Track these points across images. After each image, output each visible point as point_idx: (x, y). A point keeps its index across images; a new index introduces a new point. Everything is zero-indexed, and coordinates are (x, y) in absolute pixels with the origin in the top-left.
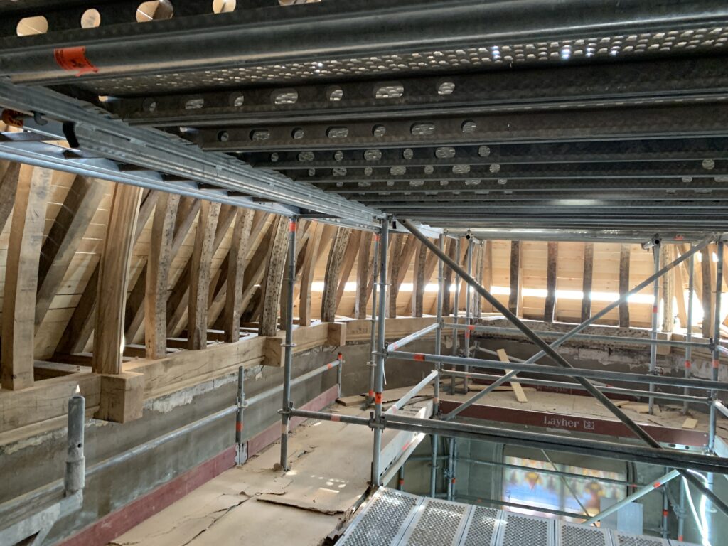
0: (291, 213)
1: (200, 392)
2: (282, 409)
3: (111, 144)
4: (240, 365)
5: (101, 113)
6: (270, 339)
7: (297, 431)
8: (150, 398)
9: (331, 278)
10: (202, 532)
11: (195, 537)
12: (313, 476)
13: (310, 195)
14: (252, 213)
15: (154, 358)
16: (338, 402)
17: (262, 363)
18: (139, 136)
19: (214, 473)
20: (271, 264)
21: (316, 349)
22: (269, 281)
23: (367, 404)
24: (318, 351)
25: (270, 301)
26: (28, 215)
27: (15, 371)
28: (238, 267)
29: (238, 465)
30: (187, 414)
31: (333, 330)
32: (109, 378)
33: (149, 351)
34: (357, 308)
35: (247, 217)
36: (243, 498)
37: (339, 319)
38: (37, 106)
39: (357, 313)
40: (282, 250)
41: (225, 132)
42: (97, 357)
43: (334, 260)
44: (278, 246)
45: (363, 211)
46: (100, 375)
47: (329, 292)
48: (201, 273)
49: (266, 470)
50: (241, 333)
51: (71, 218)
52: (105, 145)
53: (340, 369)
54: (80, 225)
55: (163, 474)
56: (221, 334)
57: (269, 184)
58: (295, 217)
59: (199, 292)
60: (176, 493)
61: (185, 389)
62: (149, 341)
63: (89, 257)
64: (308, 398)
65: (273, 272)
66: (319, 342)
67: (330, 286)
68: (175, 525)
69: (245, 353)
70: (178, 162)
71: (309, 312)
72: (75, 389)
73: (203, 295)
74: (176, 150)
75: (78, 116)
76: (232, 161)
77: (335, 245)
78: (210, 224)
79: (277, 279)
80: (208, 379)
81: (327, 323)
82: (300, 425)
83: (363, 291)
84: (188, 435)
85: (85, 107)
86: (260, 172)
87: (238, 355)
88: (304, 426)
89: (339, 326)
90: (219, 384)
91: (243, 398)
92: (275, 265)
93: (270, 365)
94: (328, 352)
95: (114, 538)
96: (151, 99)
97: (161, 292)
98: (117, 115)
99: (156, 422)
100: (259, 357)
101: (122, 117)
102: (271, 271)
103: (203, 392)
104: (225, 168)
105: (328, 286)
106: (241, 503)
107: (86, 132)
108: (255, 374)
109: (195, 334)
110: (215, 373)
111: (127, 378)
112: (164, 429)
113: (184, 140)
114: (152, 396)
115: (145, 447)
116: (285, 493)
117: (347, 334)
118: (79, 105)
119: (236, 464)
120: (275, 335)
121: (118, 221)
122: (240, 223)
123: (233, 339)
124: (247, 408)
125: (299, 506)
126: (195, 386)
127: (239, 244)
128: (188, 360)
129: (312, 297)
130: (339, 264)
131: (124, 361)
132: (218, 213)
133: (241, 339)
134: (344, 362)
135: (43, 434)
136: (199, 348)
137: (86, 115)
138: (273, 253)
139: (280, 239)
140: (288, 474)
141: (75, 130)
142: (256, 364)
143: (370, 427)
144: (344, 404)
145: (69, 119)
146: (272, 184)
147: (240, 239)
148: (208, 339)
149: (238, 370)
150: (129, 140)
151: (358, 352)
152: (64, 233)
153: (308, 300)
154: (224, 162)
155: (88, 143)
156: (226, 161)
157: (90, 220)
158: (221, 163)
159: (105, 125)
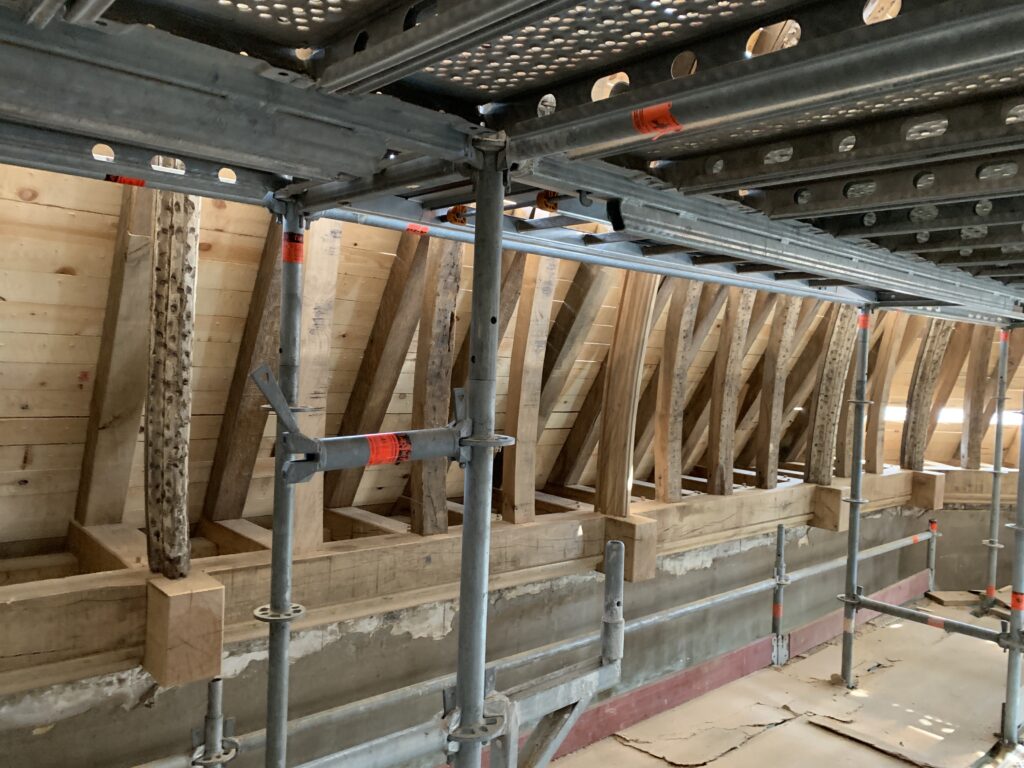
0: (863, 300)
1: (722, 554)
2: (844, 595)
3: (658, 222)
4: (780, 522)
5: (652, 183)
6: (823, 489)
7: (863, 631)
8: (661, 554)
9: (918, 400)
10: (732, 749)
11: (723, 755)
12: (896, 705)
13: (911, 272)
14: (798, 303)
15: (665, 500)
16: (928, 596)
17: (810, 523)
18: (691, 208)
19: (742, 671)
20: (825, 377)
21: (890, 510)
22: (820, 403)
23: (982, 609)
24: (894, 513)
25: (821, 432)
26: (533, 317)
27: (517, 502)
28: (777, 382)
29: (775, 666)
30: (707, 583)
31: (921, 485)
32: (615, 521)
33: (660, 491)
34: (964, 450)
35: (791, 309)
36: (788, 715)
37: (930, 467)
38: (585, 183)
39: (964, 460)
40: (842, 357)
41: (805, 190)
42: (600, 493)
43: (923, 373)
44: (836, 351)
45: (996, 293)
46: (603, 516)
47: (914, 423)
48: (727, 389)
49: (819, 681)
50: (779, 477)
51: (572, 318)
52: (651, 224)
53: (934, 546)
54: (582, 327)
55: (674, 658)
56: (752, 477)
57: (851, 259)
58: (868, 306)
59: (723, 416)
60: (694, 686)
61: (703, 548)
62: (660, 478)
63: (588, 367)
64: (878, 584)
65: (827, 390)
66: (897, 499)
67: (916, 413)
68: (694, 731)
69: (786, 506)
70: (735, 238)
71: (881, 453)
72: (577, 530)
73: (729, 417)
74: (732, 222)
75: (625, 190)
76: (803, 231)
77: (927, 349)
78: (740, 320)
79: (834, 400)
80: (735, 538)
81: (910, 472)
82: (867, 623)
83: (976, 424)
84: (705, 612)
85: (636, 177)
86: (842, 243)
87: (776, 507)
88: (873, 625)
89: (931, 479)
90: (747, 547)
91: (784, 570)
92: (830, 379)
93: (822, 528)
94: (910, 518)
95: (619, 730)
96: (717, 157)
97: (676, 413)
98: (669, 184)
99: (667, 587)
100: (805, 514)
101: (678, 185)
102: (823, 388)
103: (726, 555)
104: (792, 240)
105: (913, 413)
106: (784, 721)
107: (632, 209)
108: (797, 538)
109: (718, 473)
110: (745, 530)
111: (637, 524)
112: (677, 598)
113: (745, 207)
114: (664, 551)
115: (657, 618)
116: (851, 722)
117: (946, 491)
118: (628, 176)
119: (773, 664)
120: (829, 484)
121: (629, 319)
122: (782, 318)
123: (769, 484)
124: (789, 586)
125: (877, 746)
126: (715, 546)
127: (778, 350)
128: (709, 508)
129: (886, 430)
130: (934, 379)
131: (632, 502)
132: (751, 305)
133: (779, 484)
134: (940, 535)
135: (541, 582)
136: (722, 492)
137: (633, 188)
138: (828, 361)
139: (839, 339)
140: (854, 693)
141: (622, 208)
142: (800, 524)
143: (1001, 646)
144: (940, 602)
145: (616, 195)
146: (856, 259)
147: (780, 341)
148: (735, 482)
149: (776, 530)
150: (678, 214)
151: (964, 522)
152: (565, 337)
153: (880, 434)
154: (792, 232)
155: (634, 224)
156: (795, 230)
157: (593, 320)
158: (789, 234)
159: (654, 198)
